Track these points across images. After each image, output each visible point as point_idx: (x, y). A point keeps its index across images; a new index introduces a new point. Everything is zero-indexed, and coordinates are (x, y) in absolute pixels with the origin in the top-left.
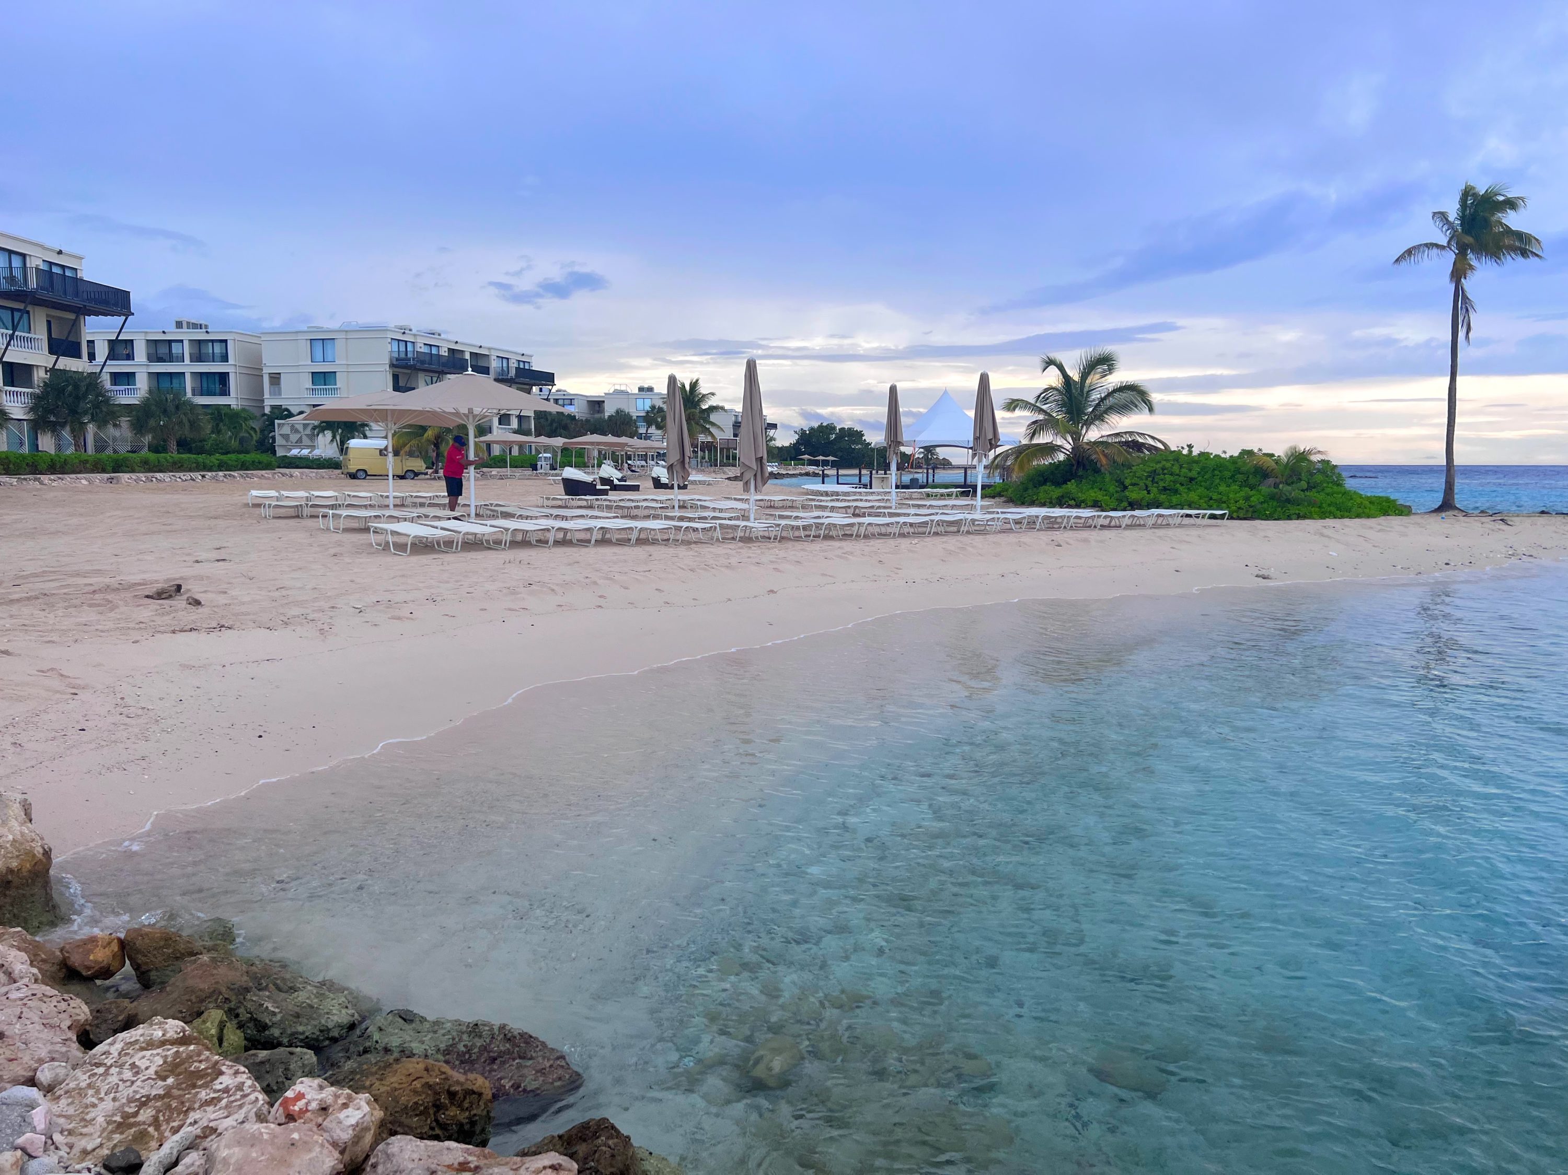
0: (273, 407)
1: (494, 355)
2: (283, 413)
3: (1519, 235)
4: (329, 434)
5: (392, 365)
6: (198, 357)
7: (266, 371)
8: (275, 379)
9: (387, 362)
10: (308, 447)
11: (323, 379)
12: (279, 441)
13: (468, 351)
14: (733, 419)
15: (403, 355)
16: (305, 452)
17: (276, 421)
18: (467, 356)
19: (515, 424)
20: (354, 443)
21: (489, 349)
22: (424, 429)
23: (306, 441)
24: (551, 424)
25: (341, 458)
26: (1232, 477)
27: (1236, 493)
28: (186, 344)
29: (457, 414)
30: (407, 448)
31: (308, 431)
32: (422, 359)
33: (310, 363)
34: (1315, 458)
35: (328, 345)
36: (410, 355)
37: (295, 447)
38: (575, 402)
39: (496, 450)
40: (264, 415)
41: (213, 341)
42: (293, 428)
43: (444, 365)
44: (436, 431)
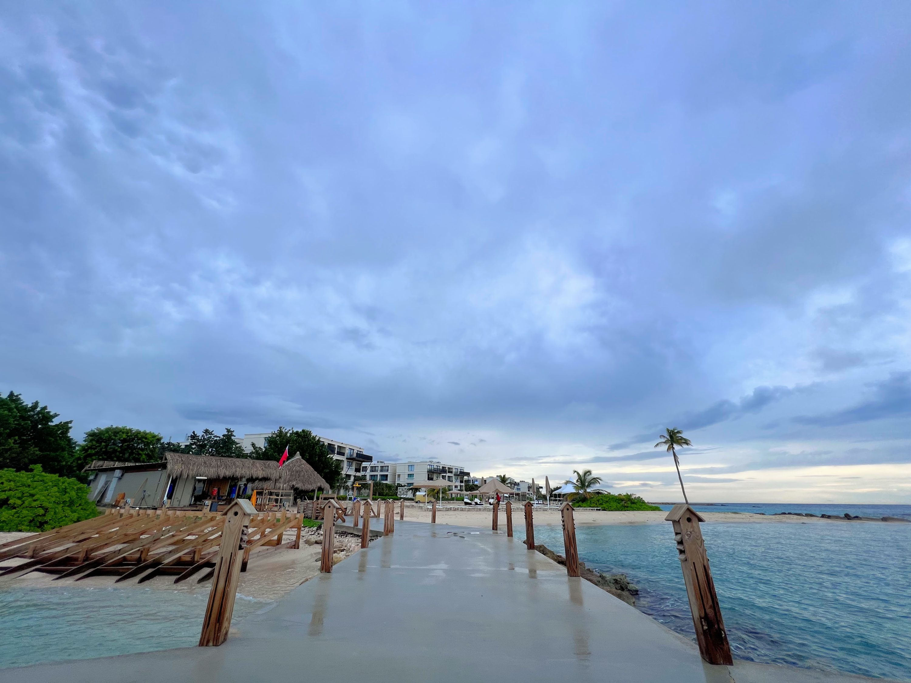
0: (397, 484)
1: (454, 468)
2: (400, 485)
3: (685, 439)
4: (411, 491)
5: (428, 472)
6: (381, 471)
7: (397, 474)
8: (399, 476)
9: (427, 471)
10: (405, 495)
11: (410, 476)
12: (399, 493)
13: (447, 467)
14: (528, 485)
15: (431, 469)
16: (405, 496)
17: (398, 488)
18: (447, 469)
19: (459, 488)
20: (418, 493)
21: (453, 466)
22: (434, 490)
23: (405, 493)
24: (469, 488)
25: (414, 498)
26: (615, 501)
27: (614, 505)
28: (379, 467)
29: (439, 486)
30: (430, 495)
31: (406, 490)
32: (435, 469)
33: (407, 471)
34: (633, 497)
35: (413, 466)
36: (432, 469)
37: (403, 495)
38: (478, 480)
39: (454, 496)
40: (395, 486)
41: (385, 466)
42: (403, 490)
43: (441, 471)
44: (437, 490)
